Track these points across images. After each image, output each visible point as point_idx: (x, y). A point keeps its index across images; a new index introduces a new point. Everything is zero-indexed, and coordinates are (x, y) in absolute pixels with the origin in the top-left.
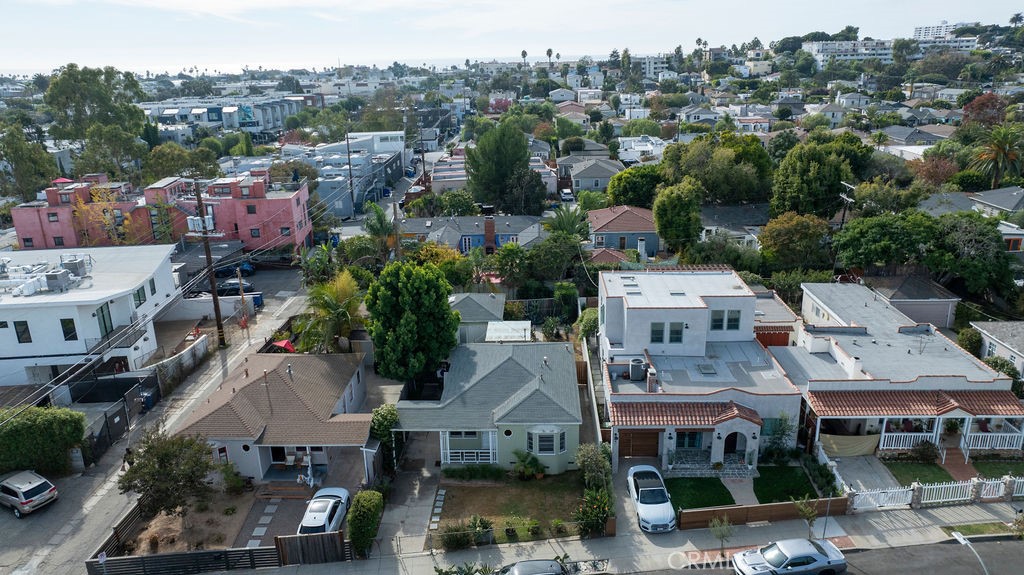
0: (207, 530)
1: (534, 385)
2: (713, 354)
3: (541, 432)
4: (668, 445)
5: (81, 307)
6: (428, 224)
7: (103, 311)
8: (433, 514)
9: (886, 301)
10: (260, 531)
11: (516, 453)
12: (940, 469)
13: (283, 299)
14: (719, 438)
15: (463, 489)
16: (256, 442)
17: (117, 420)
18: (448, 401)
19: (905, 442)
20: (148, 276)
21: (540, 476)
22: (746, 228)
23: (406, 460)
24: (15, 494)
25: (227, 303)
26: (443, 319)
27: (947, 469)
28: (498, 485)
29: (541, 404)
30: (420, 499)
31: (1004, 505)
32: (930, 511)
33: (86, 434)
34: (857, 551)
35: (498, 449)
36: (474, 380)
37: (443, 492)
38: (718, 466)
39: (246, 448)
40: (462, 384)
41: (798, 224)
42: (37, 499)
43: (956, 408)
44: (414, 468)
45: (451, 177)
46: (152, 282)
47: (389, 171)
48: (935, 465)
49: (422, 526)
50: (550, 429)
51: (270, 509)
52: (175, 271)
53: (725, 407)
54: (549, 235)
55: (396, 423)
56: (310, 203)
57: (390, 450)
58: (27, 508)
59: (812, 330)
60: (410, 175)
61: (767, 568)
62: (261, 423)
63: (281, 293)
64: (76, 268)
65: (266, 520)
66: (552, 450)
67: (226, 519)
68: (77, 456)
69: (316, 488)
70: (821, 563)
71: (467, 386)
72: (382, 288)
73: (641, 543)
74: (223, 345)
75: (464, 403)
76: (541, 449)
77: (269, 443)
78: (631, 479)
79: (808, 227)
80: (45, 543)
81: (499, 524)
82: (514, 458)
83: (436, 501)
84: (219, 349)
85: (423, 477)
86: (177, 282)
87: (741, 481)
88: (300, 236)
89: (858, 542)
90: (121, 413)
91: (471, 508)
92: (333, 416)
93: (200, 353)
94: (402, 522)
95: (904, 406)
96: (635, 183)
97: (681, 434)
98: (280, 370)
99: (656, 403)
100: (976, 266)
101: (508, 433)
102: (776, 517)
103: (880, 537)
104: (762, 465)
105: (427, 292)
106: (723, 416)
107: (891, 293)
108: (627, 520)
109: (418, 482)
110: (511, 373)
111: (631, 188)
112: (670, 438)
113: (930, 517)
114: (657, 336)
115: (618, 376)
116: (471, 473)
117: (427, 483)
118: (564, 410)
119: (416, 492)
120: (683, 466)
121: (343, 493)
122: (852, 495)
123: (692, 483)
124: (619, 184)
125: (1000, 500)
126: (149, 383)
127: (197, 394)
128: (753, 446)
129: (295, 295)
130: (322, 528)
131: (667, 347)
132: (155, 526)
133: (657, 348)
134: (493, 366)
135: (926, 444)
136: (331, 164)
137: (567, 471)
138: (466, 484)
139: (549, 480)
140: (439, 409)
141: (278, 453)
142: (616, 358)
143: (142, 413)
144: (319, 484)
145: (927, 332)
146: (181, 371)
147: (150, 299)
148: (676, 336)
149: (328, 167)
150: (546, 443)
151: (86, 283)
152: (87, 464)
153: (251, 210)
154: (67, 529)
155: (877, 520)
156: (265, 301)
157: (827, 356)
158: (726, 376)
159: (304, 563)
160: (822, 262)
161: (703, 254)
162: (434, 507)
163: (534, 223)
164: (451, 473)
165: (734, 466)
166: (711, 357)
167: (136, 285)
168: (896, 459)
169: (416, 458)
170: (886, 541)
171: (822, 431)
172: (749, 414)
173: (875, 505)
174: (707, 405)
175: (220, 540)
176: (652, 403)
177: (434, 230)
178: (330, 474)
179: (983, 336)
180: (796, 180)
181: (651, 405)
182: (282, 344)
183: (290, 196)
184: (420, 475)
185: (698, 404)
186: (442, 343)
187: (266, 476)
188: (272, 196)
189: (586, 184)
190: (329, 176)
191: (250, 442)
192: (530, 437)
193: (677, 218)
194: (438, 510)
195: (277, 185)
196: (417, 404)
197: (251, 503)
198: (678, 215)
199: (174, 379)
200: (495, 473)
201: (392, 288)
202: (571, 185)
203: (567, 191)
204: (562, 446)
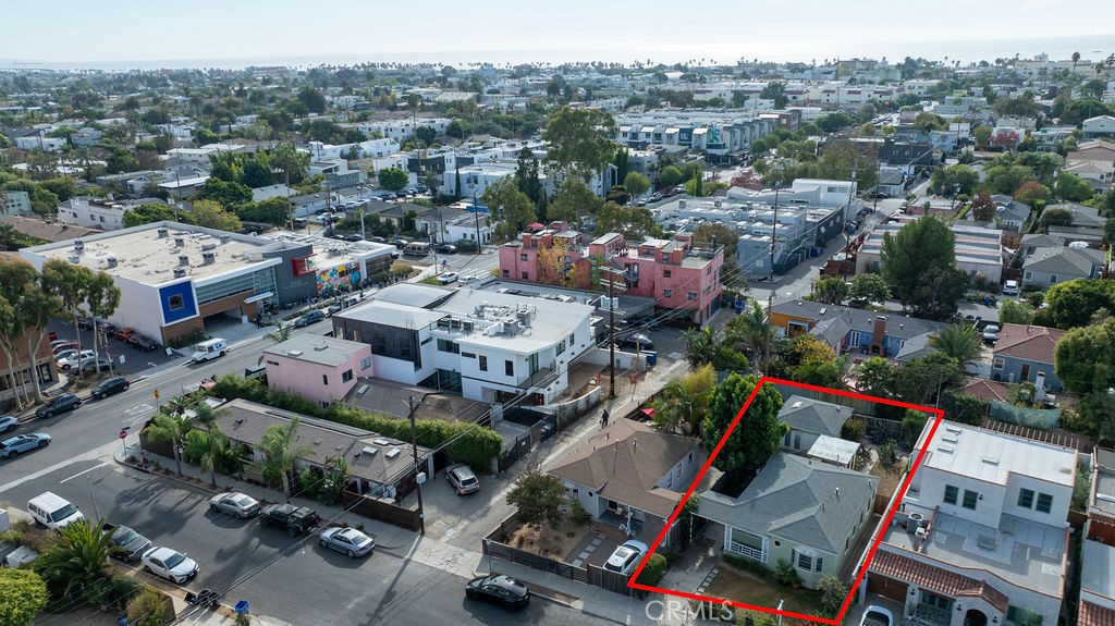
0: (554, 543)
1: (812, 511)
2: (1006, 529)
3: (802, 552)
4: (913, 599)
5: (518, 355)
6: (823, 311)
7: (533, 358)
10: (584, 555)
11: (780, 562)
13: (673, 361)
14: (960, 610)
15: (732, 574)
16: (597, 493)
17: (524, 443)
18: (741, 503)
20: (570, 332)
21: (795, 586)
23: (702, 536)
24: (458, 480)
25: (625, 357)
28: (759, 581)
29: (811, 529)
30: (697, 571)
33: (503, 451)
35: (768, 555)
36: (768, 492)
37: (716, 572)
39: (591, 494)
40: (760, 490)
42: (468, 487)
44: (704, 544)
46: (572, 336)
47: (823, 230)
50: (811, 552)
51: (597, 542)
52: (593, 325)
53: (975, 583)
54: (929, 352)
55: (695, 509)
56: (724, 269)
57: (688, 527)
58: (462, 491)
60: (849, 232)
62: (604, 479)
63: (674, 355)
64: (524, 318)
65: (591, 549)
66: (810, 568)
67: (567, 539)
68: (495, 463)
69: (631, 538)
71: (761, 495)
72: (721, 395)
74: (612, 395)
75: (752, 507)
76: (801, 565)
77: (607, 496)
78: (864, 615)
80: (467, 517)
82: (777, 564)
83: (708, 576)
84: (609, 398)
85: (708, 555)
86: (593, 334)
88: (705, 301)
90: (527, 439)
91: (730, 590)
92: (655, 487)
93: (593, 401)
96: (1073, 300)
97: (924, 594)
98: (629, 442)
99: (911, 560)
101: (777, 543)
105: (756, 405)
106: (966, 592)
109: (702, 557)
110: (800, 495)
112: (913, 594)
114: (950, 495)
115: (898, 524)
116: (743, 564)
117: (708, 560)
118: (827, 540)
119: (698, 564)
120: (922, 620)
121: (643, 548)
124: (1057, 297)
126: (552, 419)
127: (581, 435)
129: (682, 359)
130: (619, 569)
132: (525, 529)
134: (787, 484)
138: (736, 571)
139: (802, 592)
140: (731, 507)
141: (613, 505)
142: (907, 506)
143: (542, 440)
144: (632, 535)
146: (576, 413)
147: (569, 349)
148: (971, 500)
150: (805, 562)
151: (528, 332)
152: (500, 470)
153: (667, 274)
154: (480, 512)
156: (659, 359)
158: (1002, 556)
159: (603, 587)
162: (705, 581)
163: (928, 331)
164: (728, 559)
166: (1004, 532)
167: (560, 340)
169: (710, 537)
172: (995, 598)
174: (958, 576)
175: (558, 553)
176: (907, 558)
177: (825, 319)
181: (905, 560)
182: (648, 412)
183: (702, 265)
184: (706, 551)
185: (949, 573)
186: (762, 449)
187: (601, 517)
188: (687, 263)
189: (1036, 278)
190: (758, 234)
191: (593, 491)
192: (794, 552)
193: (1079, 363)
194: (706, 584)
195: (696, 251)
196: (718, 497)
197: (586, 534)
198: (1083, 360)
199: (568, 418)
200: (759, 570)
201: (728, 393)
202: (1022, 276)
203: (1011, 283)
204: (819, 569)
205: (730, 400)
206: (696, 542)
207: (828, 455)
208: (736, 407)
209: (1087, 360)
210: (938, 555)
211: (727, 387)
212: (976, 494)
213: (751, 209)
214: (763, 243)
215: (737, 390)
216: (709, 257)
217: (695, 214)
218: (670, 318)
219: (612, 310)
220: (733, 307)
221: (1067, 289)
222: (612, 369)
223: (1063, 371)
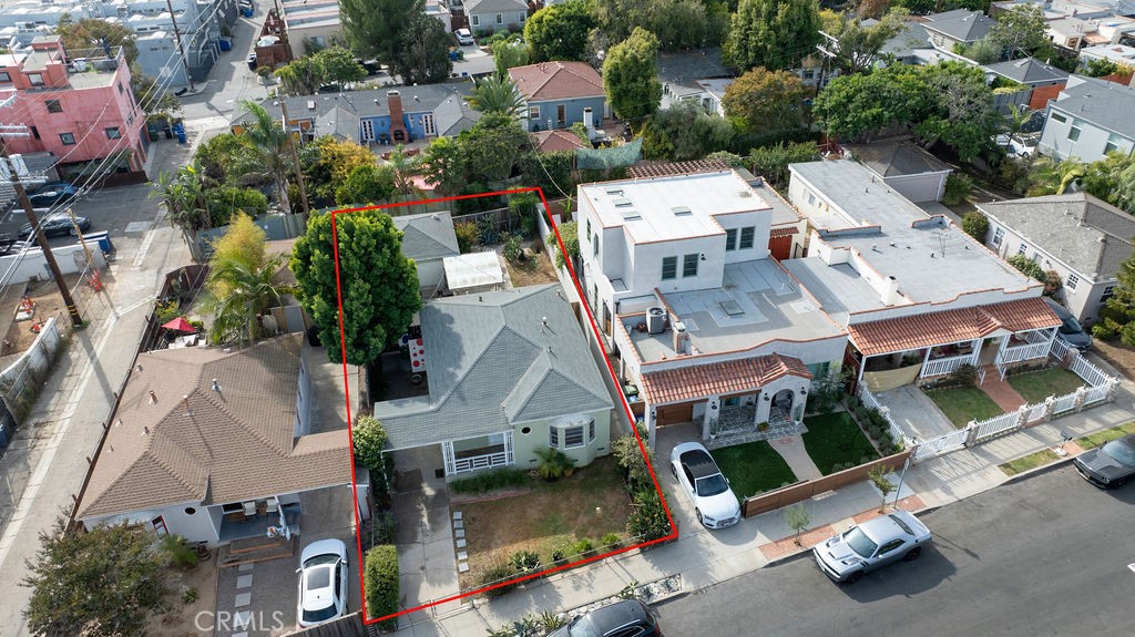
1: (541, 365)
2: (729, 283)
3: (568, 426)
4: (712, 414)
6: (311, 104)
8: (458, 550)
9: (880, 178)
12: (981, 392)
13: (139, 236)
14: (767, 399)
15: (481, 505)
16: (203, 504)
18: (443, 399)
19: (947, 365)
21: (569, 473)
22: (700, 82)
23: (397, 474)
25: (64, 254)
26: (401, 278)
27: (985, 390)
28: (522, 493)
29: (560, 389)
30: (434, 530)
31: (1045, 426)
32: (983, 447)
34: (928, 511)
35: (520, 452)
36: (467, 362)
37: (458, 515)
38: (764, 426)
39: (190, 511)
40: (451, 369)
41: (770, 85)
43: (998, 327)
44: (409, 484)
45: (311, 21)
47: (223, 15)
48: (975, 387)
49: (449, 569)
50: (578, 419)
51: (244, 582)
53: (769, 361)
54: (478, 117)
55: (385, 443)
56: (133, 82)
57: (381, 475)
59: (826, 236)
60: (248, 14)
61: (856, 560)
62: (203, 473)
63: (132, 227)
66: (581, 441)
67: (188, 610)
69: (296, 542)
70: (910, 542)
71: (460, 375)
72: (317, 252)
73: (708, 543)
74: (78, 323)
75: (463, 399)
76: (569, 442)
77: (221, 499)
78: (678, 464)
79: (781, 87)
81: (543, 547)
82: (535, 456)
83: (454, 530)
84: (75, 330)
85: (427, 497)
87: (790, 441)
88: (133, 135)
89: (930, 499)
91: (500, 531)
92: (296, 441)
93: (51, 346)
94: (423, 568)
95: (948, 331)
96: (560, 28)
97: (728, 401)
98: (203, 389)
99: (693, 367)
100: (970, 133)
101: (526, 430)
102: (838, 486)
103: (947, 490)
104: (808, 415)
106: (769, 376)
107: (884, 168)
108: (683, 515)
109: (423, 506)
110: (510, 351)
111: (557, 34)
112: (714, 407)
113: (986, 455)
114: (669, 270)
115: (635, 329)
116: (486, 483)
117: (435, 504)
118: (589, 393)
119: (425, 520)
120: (725, 432)
121: (337, 547)
122: (915, 448)
123: (740, 452)
124: (540, 29)
125: (1042, 422)
127: (70, 410)
128: (800, 400)
129: (154, 227)
130: (332, 610)
131: (681, 282)
133: (669, 285)
134: (485, 342)
135: (966, 366)
136: (140, 12)
137: (597, 459)
138: (483, 497)
139: (581, 476)
140: (432, 412)
141: (236, 506)
142: (623, 303)
144: (297, 532)
145: (941, 224)
146: (34, 378)
148: (691, 267)
149: (137, 18)
150: (574, 436)
153: (53, 107)
155: (938, 468)
156: (115, 241)
157: (846, 267)
158: (754, 315)
160: (795, 126)
161: (669, 129)
162: (456, 539)
163: (449, 95)
164: (460, 486)
165: (779, 423)
166: (729, 287)
168: (937, 386)
169: (409, 470)
170: (952, 493)
171: (865, 370)
172: (796, 365)
173: (933, 451)
174: (748, 361)
176: (689, 368)
177: (322, 115)
178: (305, 513)
179: (989, 220)
180: (761, 26)
181: (687, 371)
182: (175, 325)
183: (109, 80)
184: (422, 494)
185: (738, 361)
186: (403, 309)
187: (223, 535)
188: (79, 83)
189: (486, 21)
190: (142, 31)
191: (194, 504)
192: (554, 432)
193: (633, 84)
194: (461, 543)
195: (80, 63)
196: (400, 405)
197: (214, 577)
198: (634, 80)
199: (26, 394)
200: (514, 478)
202: (468, 23)
203: (464, 31)
204: (592, 435)
205: (337, 255)
206: (395, 486)
207: (474, 280)
209: (640, 79)
211: (321, 237)
212: (696, 255)
214: (160, 41)
216: (111, 68)
218: (108, 170)
219: (15, 179)
220: (169, 136)
221: (547, 17)
222: (60, 281)
223: (618, 99)
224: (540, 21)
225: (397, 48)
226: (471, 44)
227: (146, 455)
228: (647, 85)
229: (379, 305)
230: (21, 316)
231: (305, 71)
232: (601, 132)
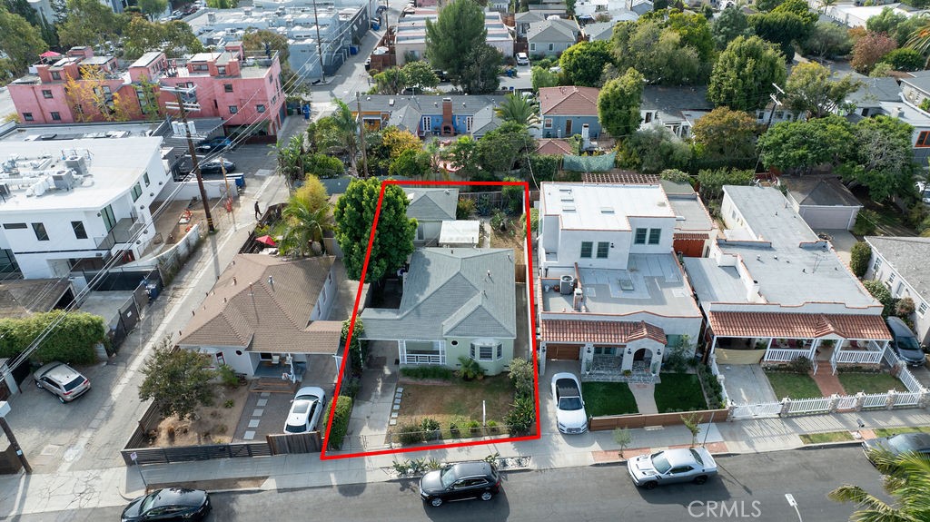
0: (213, 421)
1: (477, 300)
2: (633, 267)
3: (482, 345)
4: (587, 356)
5: (87, 212)
6: (391, 102)
7: (107, 213)
8: (393, 411)
9: (796, 207)
10: (254, 423)
11: (461, 359)
12: (811, 380)
13: (262, 179)
14: (630, 353)
15: (417, 387)
16: (246, 349)
17: (129, 314)
18: (405, 313)
19: (786, 356)
20: (142, 172)
21: (480, 377)
22: (684, 113)
23: (371, 357)
24: (58, 386)
25: (213, 186)
26: (401, 230)
27: (817, 380)
28: (446, 384)
29: (483, 319)
30: (382, 396)
31: (853, 415)
32: (794, 420)
33: (107, 331)
34: (729, 455)
35: (449, 357)
36: (428, 292)
37: (400, 390)
38: (627, 373)
39: (239, 353)
40: (417, 295)
41: (728, 122)
42: (75, 390)
43: (831, 332)
44: (376, 365)
45: (413, 38)
46: (146, 176)
47: (356, 28)
48: (808, 375)
49: (384, 421)
50: (490, 342)
51: (262, 402)
52: (165, 158)
53: (637, 326)
54: (502, 123)
55: (362, 333)
56: (282, 75)
57: (357, 354)
58: (68, 397)
59: (722, 244)
60: (376, 28)
61: (654, 473)
62: (250, 331)
63: (260, 172)
64: (77, 166)
65: (258, 413)
66: (491, 357)
67: (226, 411)
68: (101, 350)
69: (298, 386)
70: (698, 470)
71: (422, 299)
72: (348, 205)
73: (557, 442)
74: (212, 230)
75: (419, 315)
76: (482, 356)
77: (258, 350)
78: (554, 386)
79: (737, 124)
80: (87, 427)
81: (444, 421)
82: (459, 362)
83: (395, 398)
84: (209, 234)
85: (385, 375)
86: (167, 168)
87: (645, 387)
88: (274, 111)
89: (732, 447)
90: (132, 308)
91: (423, 406)
92: (310, 323)
93: (193, 242)
94: (368, 417)
95: (789, 328)
96: (585, 60)
97: (598, 349)
98: (263, 282)
99: (579, 321)
100: (881, 178)
101: (455, 343)
102: (667, 423)
103: (750, 443)
104: (664, 372)
105: (388, 208)
106: (633, 336)
107: (802, 198)
108: (548, 421)
109: (380, 380)
110: (458, 288)
111: (581, 65)
112: (589, 352)
113: (794, 426)
114: (586, 251)
115: (550, 289)
116: (424, 373)
117: (388, 380)
118: (501, 325)
119: (379, 389)
120: (598, 372)
121: (319, 392)
122: (732, 408)
123: (604, 387)
124: (570, 59)
125: (852, 411)
126: (154, 276)
127: (194, 283)
128: (657, 359)
129: (273, 174)
130: (303, 428)
131: (594, 261)
132: (168, 422)
133: (585, 262)
134: (443, 280)
135: (803, 359)
136: (301, 25)
137: (503, 372)
138: (420, 382)
139: (488, 381)
140: (398, 320)
141: (268, 356)
142: (550, 270)
143: (150, 302)
144: (300, 380)
145: (824, 248)
146: (178, 260)
147: (146, 191)
148: (603, 251)
149: (297, 28)
150: (486, 353)
151: (88, 181)
152: (109, 354)
153: (228, 88)
154: (102, 414)
155: (750, 427)
156: (247, 180)
157: (732, 270)
158: (642, 291)
159: (291, 452)
160: (747, 156)
161: (639, 148)
162: (394, 404)
163: (487, 104)
164: (407, 372)
165: (640, 373)
166: (632, 270)
167: (133, 183)
168: (776, 369)
169: (379, 356)
170: (753, 447)
171: (716, 346)
172: (656, 332)
173: (751, 414)
174: (622, 324)
175: (223, 431)
176: (576, 321)
177: (397, 110)
178: (309, 370)
179: (873, 251)
180: (732, 74)
181: (574, 323)
182: (263, 239)
183: (263, 73)
184: (382, 372)
185: (614, 323)
186: (400, 250)
187: (257, 372)
188: (246, 74)
189: (540, 48)
190: (299, 38)
191: (241, 348)
192: (473, 347)
193: (619, 111)
194: (396, 407)
195: (250, 60)
196: (379, 312)
197: (246, 396)
198: (620, 108)
199: (173, 269)
200: (443, 374)
201: (357, 203)
202: (527, 48)
203: (523, 55)
204: (499, 355)
205: (360, 209)
206: (368, 365)
207: (457, 239)
208: (369, 215)
209: (624, 107)
210: (598, 309)
211: (353, 196)
212: (608, 243)
213: (284, 14)
214: (308, 46)
215: (366, 196)
216: (268, 65)
217: (229, 25)
218: (249, 134)
219: (189, 136)
220: (299, 113)
221: (577, 51)
222: (205, 201)
223: (607, 119)
224: (571, 54)
225: (461, 66)
226: (526, 64)
227: (221, 315)
228: (630, 112)
229: (385, 246)
230: (183, 221)
231: (393, 77)
232: (595, 143)
